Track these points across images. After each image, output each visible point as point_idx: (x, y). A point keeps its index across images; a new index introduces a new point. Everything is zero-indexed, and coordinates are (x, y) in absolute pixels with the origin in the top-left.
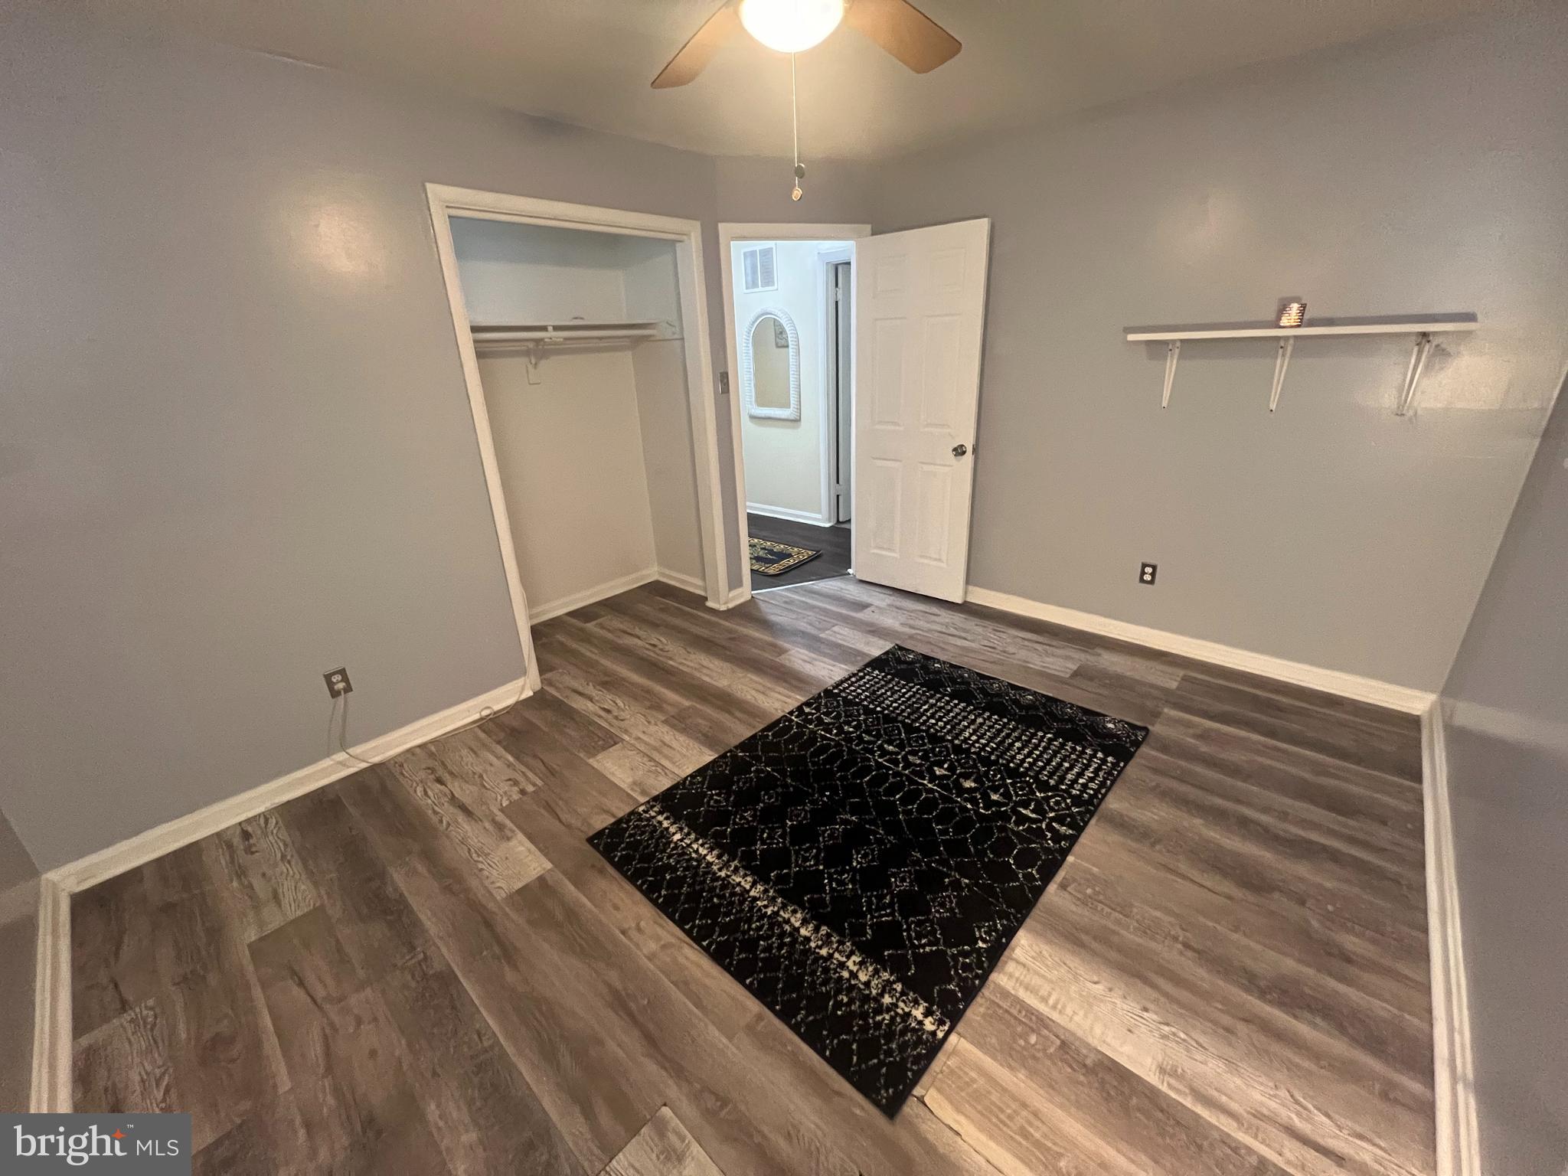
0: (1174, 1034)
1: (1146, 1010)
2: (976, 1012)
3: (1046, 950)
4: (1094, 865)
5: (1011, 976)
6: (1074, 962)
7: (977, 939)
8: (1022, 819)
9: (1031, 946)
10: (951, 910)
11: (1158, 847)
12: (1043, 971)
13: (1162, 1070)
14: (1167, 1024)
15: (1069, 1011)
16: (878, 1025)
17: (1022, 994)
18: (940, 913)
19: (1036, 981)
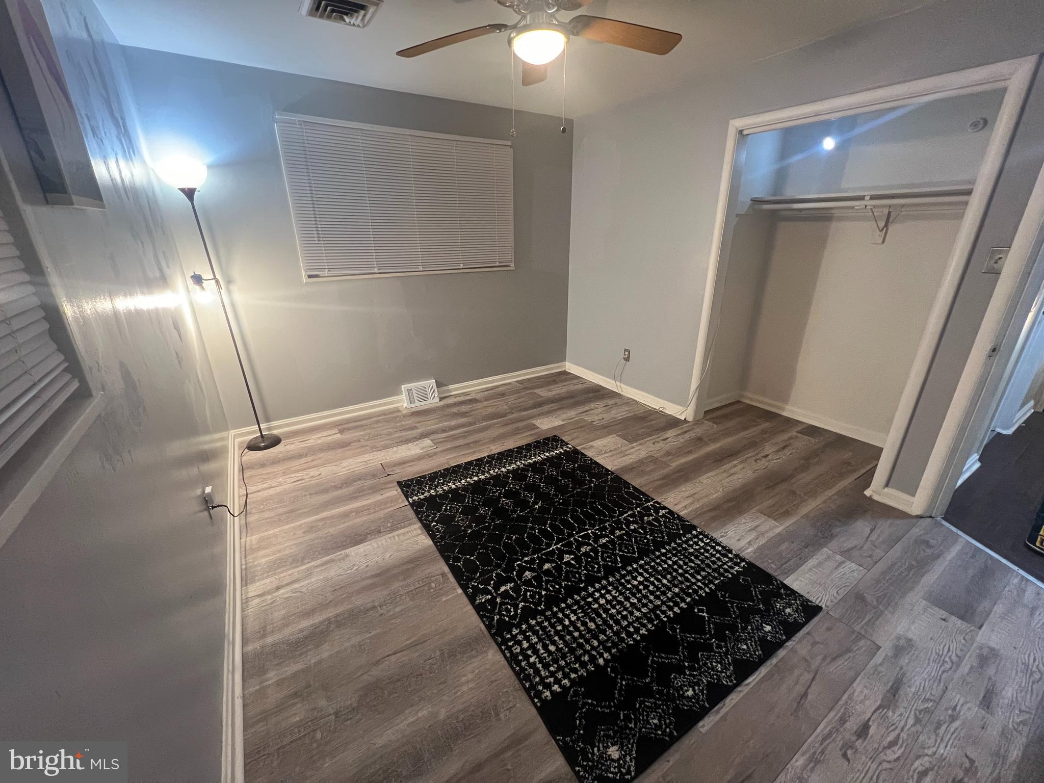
0: (352, 569)
1: (367, 566)
2: (411, 513)
3: (417, 547)
4: (448, 600)
5: (415, 530)
6: (404, 554)
7: (437, 524)
8: (501, 581)
9: (423, 543)
10: (458, 521)
11: (438, 653)
12: (409, 541)
13: (347, 556)
14: (357, 569)
15: (389, 540)
16: (426, 487)
17: (406, 529)
18: (459, 518)
19: (407, 537)
